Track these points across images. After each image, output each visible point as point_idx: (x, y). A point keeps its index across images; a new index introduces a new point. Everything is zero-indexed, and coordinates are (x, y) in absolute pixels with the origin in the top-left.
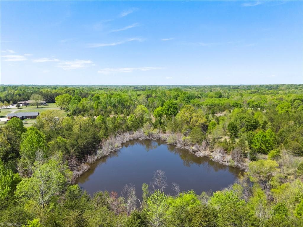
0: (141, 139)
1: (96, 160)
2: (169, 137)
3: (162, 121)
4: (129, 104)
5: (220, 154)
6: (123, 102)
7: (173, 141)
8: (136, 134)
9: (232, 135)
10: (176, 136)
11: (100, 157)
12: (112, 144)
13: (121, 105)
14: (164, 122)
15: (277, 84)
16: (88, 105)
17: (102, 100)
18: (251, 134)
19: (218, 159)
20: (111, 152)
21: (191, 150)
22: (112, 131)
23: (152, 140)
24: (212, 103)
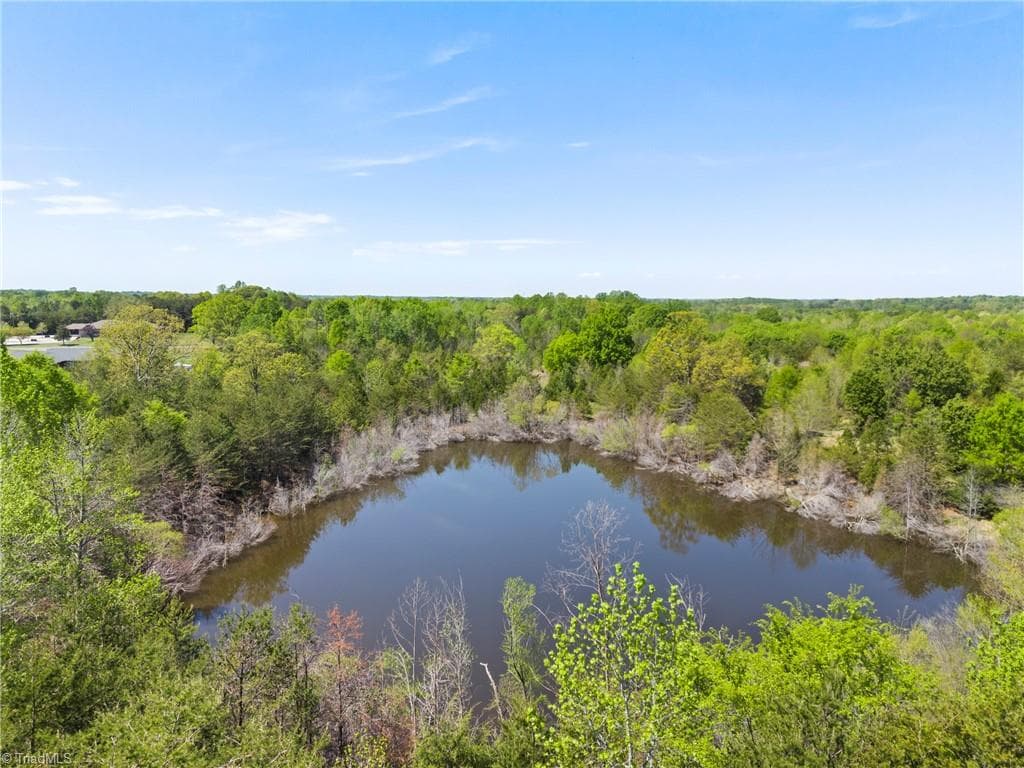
0: (495, 439)
1: (311, 506)
2: (607, 431)
3: (578, 380)
4: (452, 334)
5: (830, 489)
6: (433, 327)
7: (623, 445)
8: (476, 424)
9: (863, 424)
10: (635, 425)
11: (328, 493)
12: (381, 451)
13: (424, 335)
14: (586, 384)
15: (963, 295)
16: (308, 334)
17: (359, 318)
18: (961, 408)
19: (820, 510)
20: (372, 478)
21: (701, 477)
22: (384, 405)
23: (539, 442)
24: (754, 335)
